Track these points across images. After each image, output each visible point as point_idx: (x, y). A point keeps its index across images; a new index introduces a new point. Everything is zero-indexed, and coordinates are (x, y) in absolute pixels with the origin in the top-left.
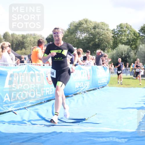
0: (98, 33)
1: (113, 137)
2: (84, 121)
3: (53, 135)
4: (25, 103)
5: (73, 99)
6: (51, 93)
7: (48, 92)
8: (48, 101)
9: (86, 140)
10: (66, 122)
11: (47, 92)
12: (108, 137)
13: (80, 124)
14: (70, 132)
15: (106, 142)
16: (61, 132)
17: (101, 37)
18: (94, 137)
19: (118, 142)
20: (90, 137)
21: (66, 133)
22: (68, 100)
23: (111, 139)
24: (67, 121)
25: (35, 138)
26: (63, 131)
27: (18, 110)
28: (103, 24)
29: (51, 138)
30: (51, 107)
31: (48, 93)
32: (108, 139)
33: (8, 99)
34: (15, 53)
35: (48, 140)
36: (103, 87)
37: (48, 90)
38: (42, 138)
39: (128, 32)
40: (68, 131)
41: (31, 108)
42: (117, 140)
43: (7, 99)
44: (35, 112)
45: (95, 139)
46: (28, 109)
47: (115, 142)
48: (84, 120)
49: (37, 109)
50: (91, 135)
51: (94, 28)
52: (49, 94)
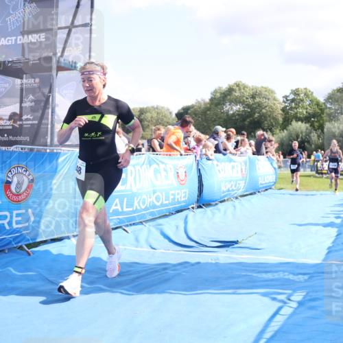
0: (260, 105)
1: (284, 271)
2: (236, 245)
3: (185, 267)
4: (144, 214)
5: (219, 210)
6: (183, 199)
7: (179, 197)
8: (178, 212)
9: (240, 276)
10: (206, 246)
11: (177, 197)
12: (276, 272)
13: (230, 249)
14: (213, 262)
15: (272, 280)
16: (199, 263)
17: (264, 111)
18: (253, 271)
19: (293, 281)
20: (247, 270)
21: (207, 264)
22: (211, 210)
23: (281, 275)
24: (208, 245)
25: (157, 271)
26: (202, 261)
27: (131, 225)
28: (266, 89)
29: (184, 272)
30: (183, 221)
31: (178, 199)
32: (276, 276)
33: (119, 207)
34: (128, 136)
35: (179, 274)
36: (267, 190)
37: (178, 194)
38: (167, 271)
39: (308, 103)
40: (210, 261)
41: (151, 223)
42: (291, 277)
43: (116, 208)
44: (157, 229)
45: (255, 275)
46: (147, 225)
47: (288, 280)
48: (236, 242)
49: (160, 225)
50: (248, 268)
51: (253, 97)
52: (180, 200)
